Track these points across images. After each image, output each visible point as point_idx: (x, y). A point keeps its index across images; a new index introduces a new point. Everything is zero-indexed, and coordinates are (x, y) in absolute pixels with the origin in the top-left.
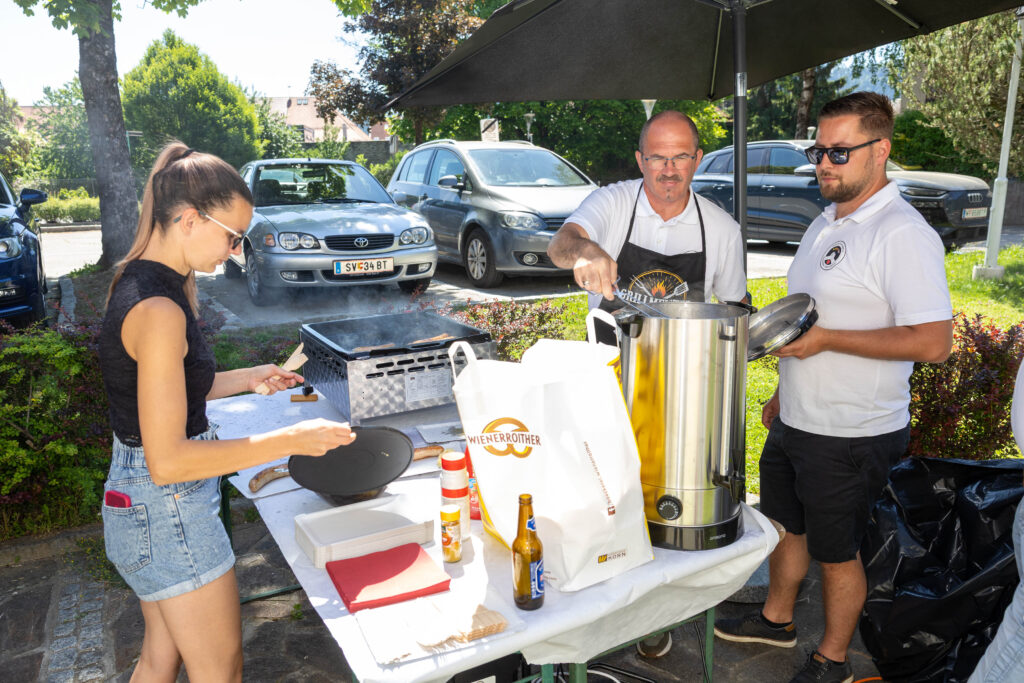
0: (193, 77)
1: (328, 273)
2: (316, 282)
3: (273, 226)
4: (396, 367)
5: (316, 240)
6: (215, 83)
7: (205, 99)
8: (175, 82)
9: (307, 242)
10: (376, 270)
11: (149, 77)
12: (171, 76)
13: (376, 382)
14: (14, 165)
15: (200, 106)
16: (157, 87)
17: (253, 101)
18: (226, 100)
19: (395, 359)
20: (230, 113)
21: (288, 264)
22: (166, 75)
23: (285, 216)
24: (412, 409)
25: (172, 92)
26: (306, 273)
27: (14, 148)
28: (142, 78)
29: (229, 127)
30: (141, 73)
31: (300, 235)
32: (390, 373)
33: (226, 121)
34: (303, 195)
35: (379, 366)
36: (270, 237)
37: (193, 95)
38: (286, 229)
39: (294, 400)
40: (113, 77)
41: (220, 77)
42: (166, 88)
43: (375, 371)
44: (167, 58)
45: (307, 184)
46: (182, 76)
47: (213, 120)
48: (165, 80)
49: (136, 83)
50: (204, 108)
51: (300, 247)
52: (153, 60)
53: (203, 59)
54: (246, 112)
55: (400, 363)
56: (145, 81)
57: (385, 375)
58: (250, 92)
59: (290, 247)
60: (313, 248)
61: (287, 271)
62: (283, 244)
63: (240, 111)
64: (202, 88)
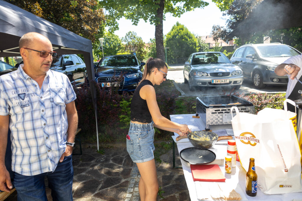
0: (182, 33)
1: (210, 83)
2: (206, 85)
3: (196, 70)
4: (221, 111)
5: (207, 74)
6: (187, 34)
7: (185, 38)
8: (178, 34)
9: (205, 74)
10: (224, 82)
11: (172, 34)
12: (177, 33)
13: (214, 115)
14: (143, 57)
15: (183, 40)
16: (174, 36)
17: (197, 37)
18: (190, 38)
19: (221, 109)
20: (191, 41)
21: (199, 80)
22: (176, 33)
23: (200, 67)
24: (225, 124)
25: (177, 37)
26: (204, 83)
27: (143, 53)
28: (171, 34)
29: (190, 45)
30: (170, 33)
31: (203, 72)
32: (219, 113)
33: (189, 43)
34: (206, 62)
35: (215, 111)
36: (195, 73)
37: (182, 37)
38: (199, 71)
39: (193, 117)
40: (162, 35)
41: (189, 32)
42: (176, 36)
43: (214, 112)
44: (177, 29)
45: (207, 59)
46: (180, 33)
47: (186, 43)
48: (176, 34)
49: (169, 35)
50: (184, 40)
51: (203, 76)
52: (173, 30)
53: (185, 28)
54: (195, 41)
55: (222, 110)
56: (171, 35)
57: (217, 113)
58: (196, 35)
59: (200, 76)
60: (206, 76)
61: (199, 82)
62: (198, 75)
63: (193, 40)
64: (184, 35)
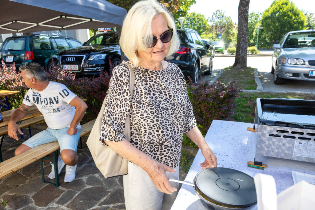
0: (285, 8)
1: (306, 75)
2: (300, 78)
3: (287, 56)
4: (290, 134)
5: (304, 61)
6: (293, 10)
7: (289, 15)
8: (279, 11)
9: (300, 62)
11: (271, 11)
12: (278, 9)
13: (274, 139)
14: (230, 40)
15: (286, 18)
16: (274, 13)
17: (306, 14)
18: (296, 14)
20: (297, 19)
21: (289, 70)
22: (276, 9)
23: (295, 52)
24: (296, 160)
25: (277, 15)
26: (296, 74)
27: (231, 35)
28: (269, 11)
29: (295, 24)
30: (269, 10)
31: (297, 59)
32: (285, 137)
33: (294, 22)
34: (309, 44)
35: (278, 131)
36: (285, 59)
37: (284, 14)
38: (292, 57)
39: (248, 130)
40: (247, 8)
41: (295, 7)
42: (275, 13)
43: (276, 133)
44: (278, 3)
45: (311, 40)
46: (282, 9)
47: (289, 22)
48: (276, 11)
49: (267, 13)
50: (287, 18)
51: (296, 64)
52: (273, 5)
53: (290, 2)
54: (302, 19)
56: (269, 12)
57: (282, 137)
58: (306, 12)
59: (293, 64)
60: (302, 65)
61: (289, 73)
62: (289, 62)
63: (300, 18)
64: (287, 12)
